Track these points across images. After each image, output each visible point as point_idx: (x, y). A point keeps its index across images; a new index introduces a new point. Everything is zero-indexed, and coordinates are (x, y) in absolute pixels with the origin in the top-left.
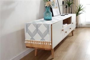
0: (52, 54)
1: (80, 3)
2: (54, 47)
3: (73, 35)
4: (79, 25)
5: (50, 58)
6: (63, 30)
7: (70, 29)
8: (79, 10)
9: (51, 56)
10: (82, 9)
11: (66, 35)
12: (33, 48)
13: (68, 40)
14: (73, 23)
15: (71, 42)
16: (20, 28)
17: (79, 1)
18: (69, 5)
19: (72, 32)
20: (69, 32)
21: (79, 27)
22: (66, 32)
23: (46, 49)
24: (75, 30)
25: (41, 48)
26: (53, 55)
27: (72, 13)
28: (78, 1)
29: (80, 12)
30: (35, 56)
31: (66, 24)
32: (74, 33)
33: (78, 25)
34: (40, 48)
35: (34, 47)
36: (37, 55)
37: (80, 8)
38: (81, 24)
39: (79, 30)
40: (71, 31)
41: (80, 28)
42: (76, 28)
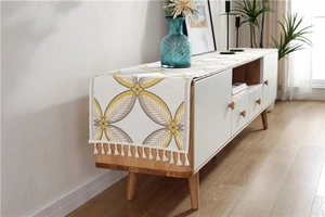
0: (192, 192)
1: (293, 12)
2: (199, 164)
3: (265, 128)
4: (288, 92)
5: (184, 206)
6: (232, 106)
7: (258, 102)
8: (290, 36)
9: (188, 200)
10: (298, 34)
11: (244, 123)
12: (120, 168)
13: (247, 143)
14: (266, 83)
15: (261, 152)
16: (71, 95)
17: (290, 3)
18: (253, 16)
19: (263, 115)
20: (254, 113)
21: (288, 100)
22: (243, 114)
23: (172, 172)
24: (272, 108)
25: (153, 167)
26: (194, 197)
27: (261, 47)
28: (284, 2)
29: (293, 43)
30: (129, 198)
31: (244, 86)
32: (270, 118)
33: (282, 93)
34: (149, 170)
35: (125, 164)
36: (135, 197)
37: (291, 30)
38: (296, 89)
39: (288, 109)
40: (259, 109)
41: (291, 104)
42: (278, 101)
